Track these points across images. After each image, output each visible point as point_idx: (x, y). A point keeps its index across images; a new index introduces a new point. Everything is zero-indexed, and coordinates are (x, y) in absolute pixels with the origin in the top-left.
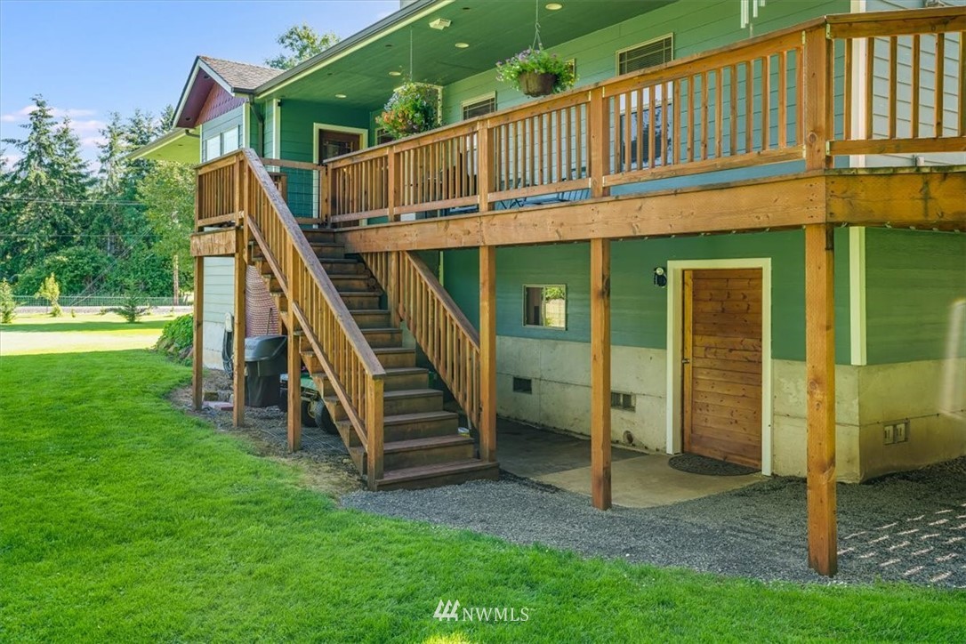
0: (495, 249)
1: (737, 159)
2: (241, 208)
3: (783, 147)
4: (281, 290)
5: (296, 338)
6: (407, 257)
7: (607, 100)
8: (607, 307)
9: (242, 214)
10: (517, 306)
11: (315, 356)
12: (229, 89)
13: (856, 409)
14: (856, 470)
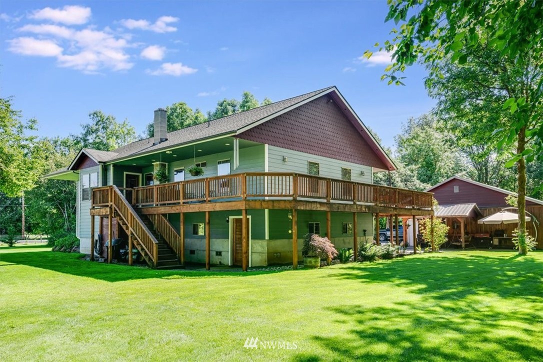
0: (184, 214)
1: (232, 196)
2: (111, 202)
3: (239, 195)
4: (126, 224)
5: (132, 237)
6: (161, 215)
7: (209, 181)
8: (209, 226)
9: (112, 203)
10: (191, 229)
11: (138, 241)
12: (97, 162)
13: (266, 250)
14: (267, 263)
